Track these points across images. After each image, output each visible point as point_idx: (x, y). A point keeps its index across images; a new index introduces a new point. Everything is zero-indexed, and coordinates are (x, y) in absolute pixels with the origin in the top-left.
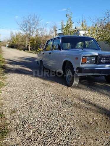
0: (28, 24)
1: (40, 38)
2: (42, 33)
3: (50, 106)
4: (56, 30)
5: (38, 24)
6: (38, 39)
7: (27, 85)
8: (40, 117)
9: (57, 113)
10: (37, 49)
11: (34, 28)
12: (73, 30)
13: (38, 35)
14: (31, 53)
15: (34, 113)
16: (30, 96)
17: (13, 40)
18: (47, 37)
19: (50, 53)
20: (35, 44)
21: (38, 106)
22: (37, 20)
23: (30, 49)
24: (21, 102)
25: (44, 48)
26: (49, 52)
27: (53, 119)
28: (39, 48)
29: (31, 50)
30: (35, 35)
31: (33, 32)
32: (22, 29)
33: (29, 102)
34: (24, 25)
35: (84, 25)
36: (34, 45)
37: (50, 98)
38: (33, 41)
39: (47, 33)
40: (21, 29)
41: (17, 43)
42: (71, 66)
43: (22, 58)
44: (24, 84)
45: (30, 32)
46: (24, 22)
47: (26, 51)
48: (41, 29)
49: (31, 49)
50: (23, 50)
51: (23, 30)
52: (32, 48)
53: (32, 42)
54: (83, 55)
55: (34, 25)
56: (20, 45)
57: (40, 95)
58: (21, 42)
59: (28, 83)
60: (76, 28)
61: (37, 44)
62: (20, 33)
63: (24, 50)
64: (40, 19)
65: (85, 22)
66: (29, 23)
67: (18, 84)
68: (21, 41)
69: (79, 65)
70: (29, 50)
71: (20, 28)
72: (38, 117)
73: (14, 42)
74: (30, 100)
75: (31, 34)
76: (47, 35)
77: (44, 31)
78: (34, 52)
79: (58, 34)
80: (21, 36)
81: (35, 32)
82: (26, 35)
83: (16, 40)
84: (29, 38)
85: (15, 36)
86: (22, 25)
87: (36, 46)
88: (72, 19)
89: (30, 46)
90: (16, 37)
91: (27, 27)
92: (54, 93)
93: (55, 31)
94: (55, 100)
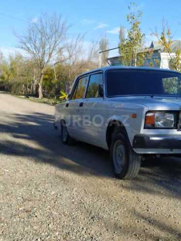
0: (40, 36)
1: (67, 68)
2: (70, 56)
3: (70, 215)
4: (107, 49)
5: (63, 36)
6: (61, 71)
7: (26, 173)
8: (46, 233)
9: (83, 228)
10: (58, 93)
11: (52, 46)
12: (143, 51)
13: (62, 61)
14: (45, 103)
15: (35, 228)
16: (31, 195)
17: (4, 73)
18: (83, 65)
19: (81, 105)
20: (54, 82)
21: (46, 215)
22: (61, 26)
23: (43, 93)
24: (10, 206)
25: (70, 93)
26: (80, 101)
27: (74, 238)
28: (65, 92)
29: (44, 96)
30: (54, 62)
31: (50, 55)
32: (24, 46)
33: (28, 207)
34: (30, 38)
35: (167, 40)
36: (52, 84)
37: (74, 200)
38: (51, 75)
39: (84, 57)
40: (22, 48)
41: (11, 79)
42: (123, 133)
43: (18, 116)
44: (21, 172)
45: (44, 53)
46: (32, 32)
47: (31, 98)
48: (69, 48)
49: (45, 94)
50: (25, 95)
51: (28, 50)
52: (48, 93)
53: (47, 77)
54: (146, 109)
55: (53, 39)
56: (19, 84)
57: (53, 193)
58: (22, 78)
59: (29, 170)
60: (152, 46)
61: (58, 83)
62: (21, 57)
63: (28, 95)
64: (67, 25)
65: (168, 34)
66: (42, 33)
67: (8, 171)
68: (23, 75)
69: (139, 130)
70: (41, 95)
71: (20, 44)
72: (43, 234)
73: (6, 76)
74: (31, 203)
75: (46, 60)
76: (83, 61)
77: (77, 52)
78: (52, 101)
79: (109, 59)
80: (21, 63)
81: (55, 55)
82: (34, 62)
83: (9, 72)
84: (42, 68)
85: (9, 63)
86: (26, 38)
87: (56, 87)
88: (140, 26)
89: (43, 88)
90: (11, 65)
91: (37, 42)
92: (83, 191)
93: (104, 51)
94: (84, 204)
